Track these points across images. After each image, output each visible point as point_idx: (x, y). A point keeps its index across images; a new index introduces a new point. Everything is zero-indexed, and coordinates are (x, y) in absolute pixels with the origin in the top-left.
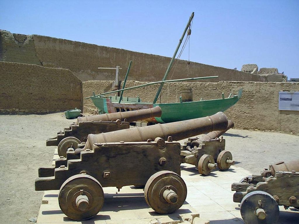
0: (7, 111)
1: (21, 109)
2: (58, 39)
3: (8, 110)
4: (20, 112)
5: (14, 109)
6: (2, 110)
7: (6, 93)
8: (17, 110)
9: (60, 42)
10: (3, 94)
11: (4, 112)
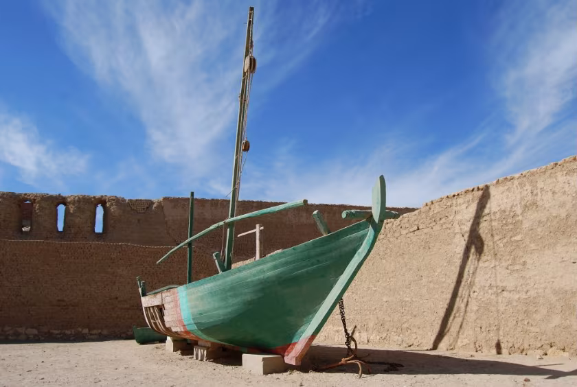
0: (64, 334)
1: (94, 329)
2: (208, 200)
3: (68, 332)
4: (91, 334)
5: (80, 329)
6: (56, 332)
7: (65, 299)
8: (86, 331)
9: (212, 205)
10: (59, 300)
11: (59, 336)
